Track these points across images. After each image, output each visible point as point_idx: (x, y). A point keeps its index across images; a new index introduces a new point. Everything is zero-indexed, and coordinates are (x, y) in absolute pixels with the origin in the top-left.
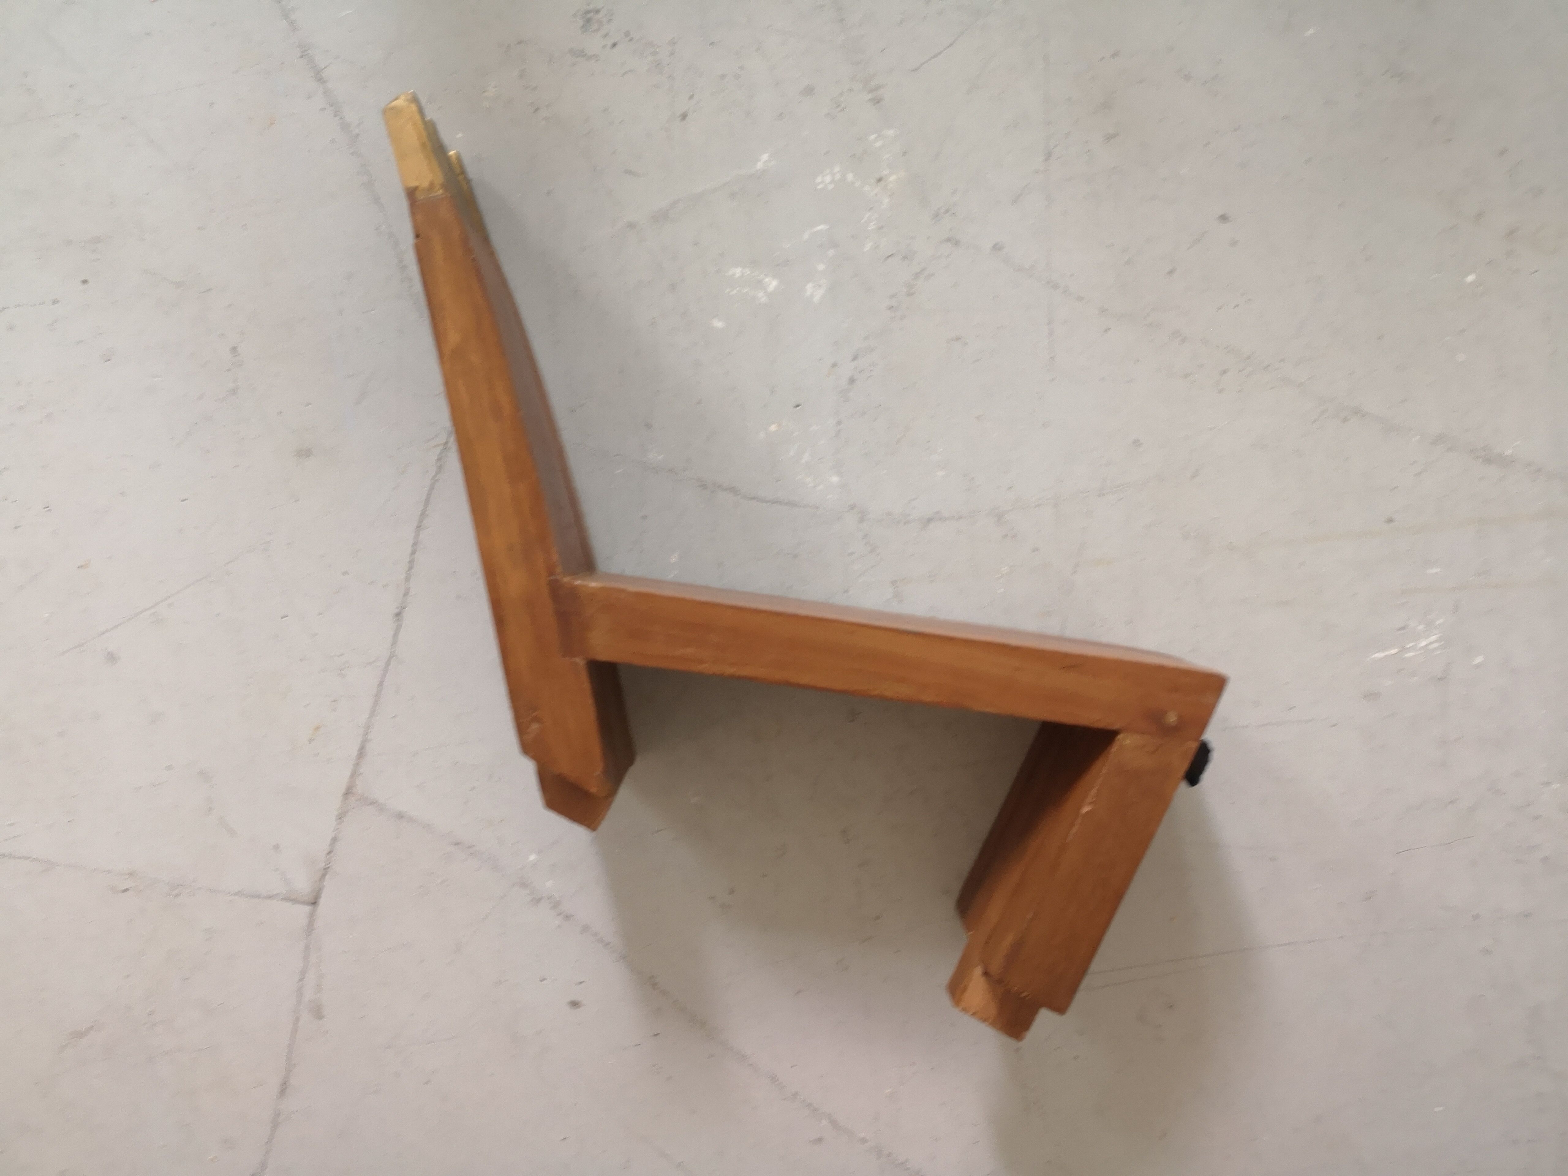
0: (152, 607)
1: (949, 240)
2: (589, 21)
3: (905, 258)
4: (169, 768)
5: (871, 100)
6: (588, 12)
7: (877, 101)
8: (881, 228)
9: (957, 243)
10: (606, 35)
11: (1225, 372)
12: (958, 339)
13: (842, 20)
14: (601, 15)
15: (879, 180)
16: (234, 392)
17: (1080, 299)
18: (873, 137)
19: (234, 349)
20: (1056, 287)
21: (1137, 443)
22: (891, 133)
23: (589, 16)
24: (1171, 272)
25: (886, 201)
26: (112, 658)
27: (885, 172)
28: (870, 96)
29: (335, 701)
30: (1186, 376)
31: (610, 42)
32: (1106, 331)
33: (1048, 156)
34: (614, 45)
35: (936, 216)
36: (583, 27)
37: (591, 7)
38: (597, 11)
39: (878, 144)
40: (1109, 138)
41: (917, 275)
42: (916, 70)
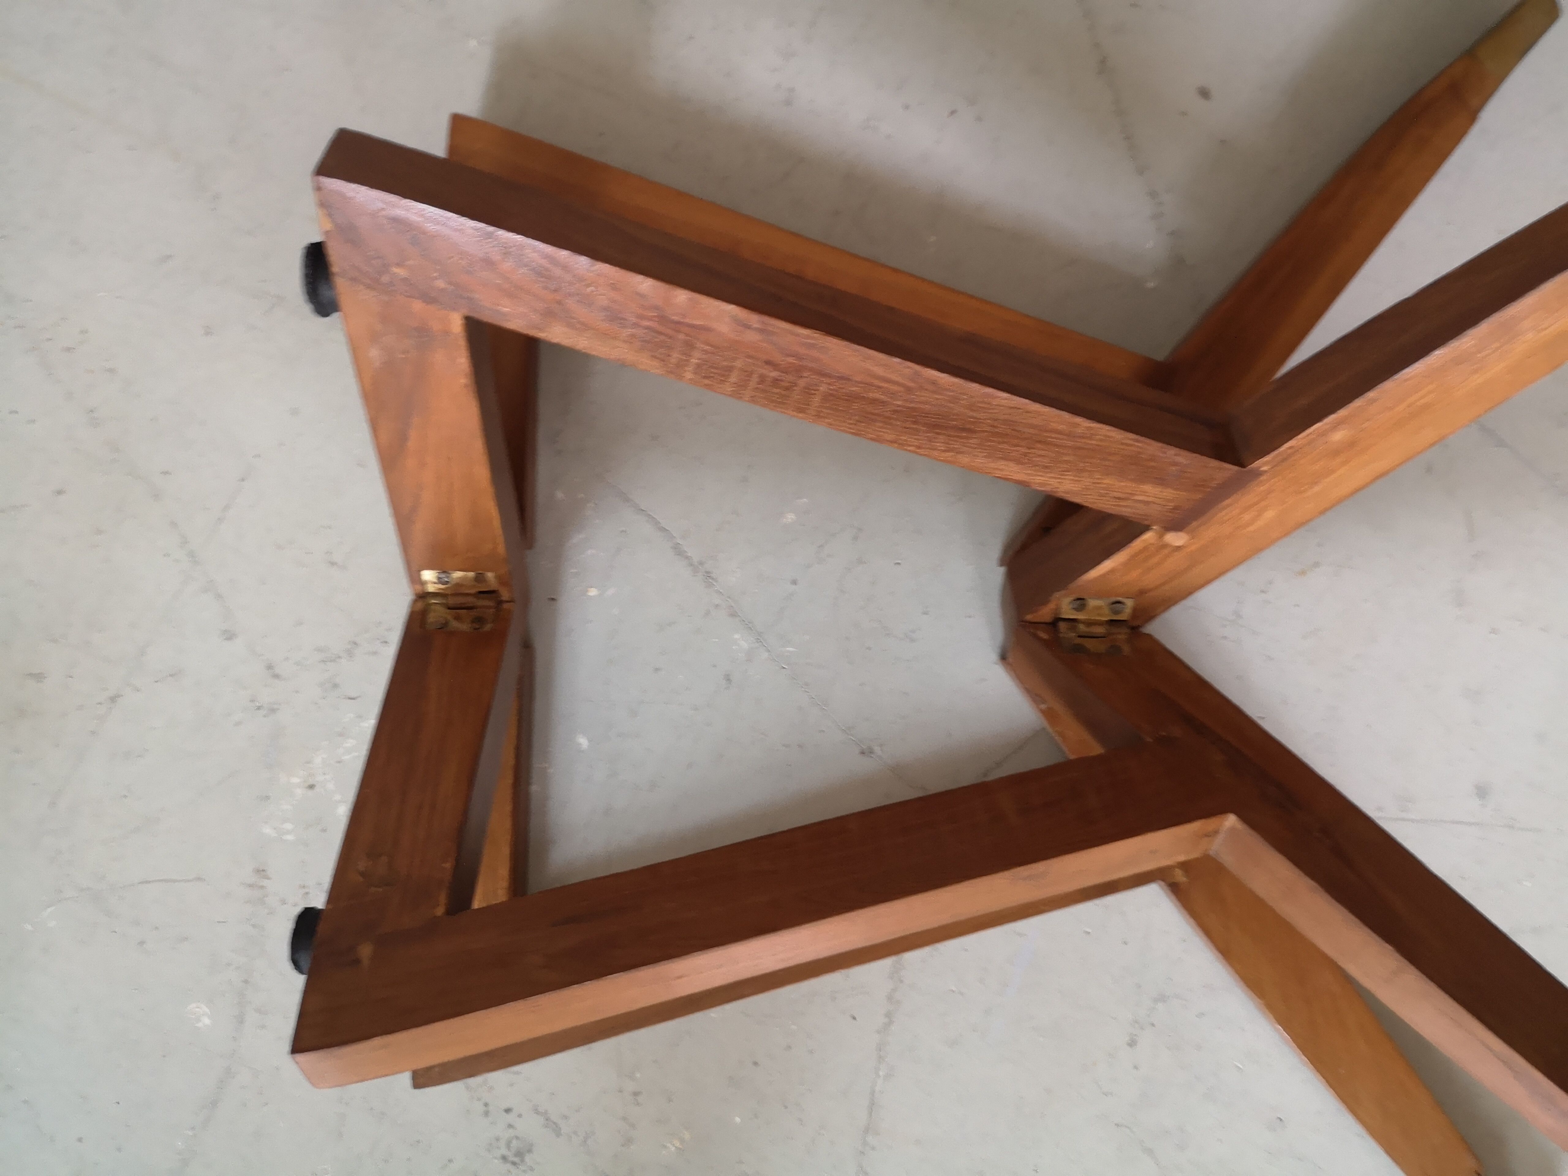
0: (1403, 820)
1: (276, 676)
2: (520, 1154)
3: (336, 686)
4: (1494, 631)
5: (268, 878)
6: (514, 1163)
7: (261, 872)
8: (341, 735)
9: (270, 667)
10: (510, 1126)
11: (69, 349)
12: (333, 564)
13: (246, 982)
14: (504, 1151)
15: (311, 787)
16: (1162, 998)
17: (174, 524)
18: (290, 837)
19: (1132, 1043)
20: (192, 555)
21: (208, 332)
22: (267, 830)
23: (516, 1160)
24: (60, 492)
25: (318, 760)
26: (1482, 792)
27: (299, 792)
28: (265, 882)
29: (1262, 592)
30: (111, 371)
31: (511, 1118)
32: (166, 473)
33: (113, 699)
34: (508, 1111)
35: (273, 711)
36: (530, 1151)
37: (508, 1166)
38: (504, 1158)
39: (288, 826)
40: (39, 677)
41: (336, 659)
42: (199, 879)
